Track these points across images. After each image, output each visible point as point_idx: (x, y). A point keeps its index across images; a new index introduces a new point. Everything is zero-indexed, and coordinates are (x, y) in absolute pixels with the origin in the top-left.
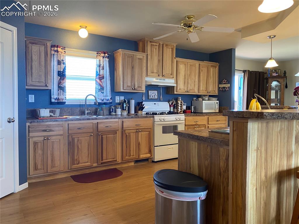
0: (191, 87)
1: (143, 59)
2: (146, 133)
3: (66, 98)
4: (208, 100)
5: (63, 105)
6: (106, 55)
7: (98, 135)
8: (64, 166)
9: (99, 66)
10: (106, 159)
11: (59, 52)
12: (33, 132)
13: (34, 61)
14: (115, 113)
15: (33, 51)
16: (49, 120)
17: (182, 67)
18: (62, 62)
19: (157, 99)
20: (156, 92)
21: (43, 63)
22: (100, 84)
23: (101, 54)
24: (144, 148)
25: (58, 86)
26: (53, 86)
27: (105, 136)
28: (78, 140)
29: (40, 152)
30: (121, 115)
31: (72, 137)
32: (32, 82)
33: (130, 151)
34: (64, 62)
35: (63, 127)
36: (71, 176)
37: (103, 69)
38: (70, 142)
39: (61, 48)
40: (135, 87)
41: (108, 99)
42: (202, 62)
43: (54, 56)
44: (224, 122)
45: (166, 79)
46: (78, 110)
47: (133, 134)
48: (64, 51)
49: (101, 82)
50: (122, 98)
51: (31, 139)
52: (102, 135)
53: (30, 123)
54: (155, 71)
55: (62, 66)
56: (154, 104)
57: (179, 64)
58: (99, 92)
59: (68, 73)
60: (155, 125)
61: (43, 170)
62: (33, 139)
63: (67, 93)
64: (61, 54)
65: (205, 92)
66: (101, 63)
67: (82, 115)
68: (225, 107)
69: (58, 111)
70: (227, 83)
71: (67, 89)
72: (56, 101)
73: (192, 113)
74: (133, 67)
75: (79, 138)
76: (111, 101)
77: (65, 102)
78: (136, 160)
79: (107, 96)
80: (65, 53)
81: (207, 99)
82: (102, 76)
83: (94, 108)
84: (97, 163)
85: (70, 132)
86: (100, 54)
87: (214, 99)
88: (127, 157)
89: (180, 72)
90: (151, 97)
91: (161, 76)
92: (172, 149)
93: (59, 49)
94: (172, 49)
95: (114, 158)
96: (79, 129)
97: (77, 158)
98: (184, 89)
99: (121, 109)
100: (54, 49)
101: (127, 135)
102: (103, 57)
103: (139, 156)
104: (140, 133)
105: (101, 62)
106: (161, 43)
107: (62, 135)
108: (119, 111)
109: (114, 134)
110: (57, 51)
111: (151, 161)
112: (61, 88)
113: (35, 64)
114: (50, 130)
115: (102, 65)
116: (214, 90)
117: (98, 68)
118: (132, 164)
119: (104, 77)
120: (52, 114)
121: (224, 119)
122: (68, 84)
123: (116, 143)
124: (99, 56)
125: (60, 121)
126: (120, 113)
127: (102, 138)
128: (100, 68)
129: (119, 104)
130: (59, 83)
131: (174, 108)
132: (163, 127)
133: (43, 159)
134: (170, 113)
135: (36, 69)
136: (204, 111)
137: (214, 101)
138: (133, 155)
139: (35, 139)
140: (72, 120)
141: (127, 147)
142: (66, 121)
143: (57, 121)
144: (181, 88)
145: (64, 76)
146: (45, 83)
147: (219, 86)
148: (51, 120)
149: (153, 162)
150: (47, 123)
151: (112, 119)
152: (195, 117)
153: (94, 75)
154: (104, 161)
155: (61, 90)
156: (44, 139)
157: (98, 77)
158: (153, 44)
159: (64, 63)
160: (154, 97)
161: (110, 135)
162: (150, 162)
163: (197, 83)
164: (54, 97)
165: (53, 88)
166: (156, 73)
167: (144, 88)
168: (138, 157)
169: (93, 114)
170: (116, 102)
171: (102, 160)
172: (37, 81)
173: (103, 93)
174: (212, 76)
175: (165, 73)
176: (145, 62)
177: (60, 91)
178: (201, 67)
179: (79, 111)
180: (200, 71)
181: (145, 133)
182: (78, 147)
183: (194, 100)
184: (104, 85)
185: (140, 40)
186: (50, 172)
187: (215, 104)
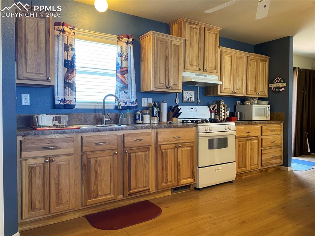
0: (238, 87)
1: (180, 46)
2: (188, 149)
3: (75, 99)
4: (257, 104)
5: (71, 110)
6: (131, 40)
7: (124, 153)
8: (75, 201)
9: (121, 55)
10: (135, 188)
11: (66, 32)
12: (27, 150)
13: (29, 40)
14: (142, 121)
15: (27, 26)
16: (52, 131)
17: (227, 59)
18: (70, 47)
19: (194, 102)
20: (192, 93)
21: (43, 46)
22: (122, 81)
23: (124, 39)
24: (185, 170)
25: (65, 81)
26: (58, 81)
27: (134, 154)
28: (96, 161)
29: (38, 181)
30: (150, 123)
31: (87, 157)
32: (25, 73)
33: (167, 175)
34: (74, 47)
35: (73, 142)
36: (85, 216)
37: (127, 59)
38: (85, 164)
39: (68, 27)
40: (170, 85)
41: (133, 101)
42: (250, 55)
43: (59, 38)
44: (279, 133)
45: (208, 75)
46: (92, 116)
47: (170, 150)
48: (73, 32)
49: (124, 78)
50: (150, 101)
51: (24, 162)
52: (130, 153)
53: (23, 136)
54: (195, 63)
55: (71, 53)
56: (191, 109)
57: (224, 55)
58: (121, 91)
59: (78, 63)
60: (199, 137)
61: (44, 209)
62: (28, 161)
63: (77, 93)
64: (69, 35)
65: (254, 94)
66: (124, 51)
67: (97, 124)
68: (279, 113)
69: (65, 118)
70: (282, 81)
71: (78, 86)
72: (62, 104)
73: (238, 120)
74: (167, 57)
75: (97, 158)
76: (136, 104)
77: (75, 105)
78: (175, 187)
79: (132, 98)
80: (74, 35)
81: (256, 102)
82: (125, 69)
83: (114, 114)
84: (123, 194)
85: (84, 149)
86: (122, 38)
87: (264, 102)
88: (163, 184)
89: (225, 67)
90: (187, 100)
91: (202, 71)
92: (220, 170)
93: (66, 29)
94: (216, 34)
95: (145, 187)
96: (97, 144)
97: (95, 188)
98: (230, 89)
99: (149, 116)
100: (58, 28)
101: (162, 153)
102: (127, 43)
103: (179, 181)
104: (180, 149)
105: (124, 49)
106: (203, 26)
107: (72, 154)
108: (147, 118)
109: (146, 151)
110: (64, 31)
111: (194, 189)
112: (69, 85)
113: (31, 46)
114: (56, 146)
115: (125, 54)
116: (264, 91)
117: (119, 58)
118: (169, 193)
119: (127, 70)
120: (57, 123)
121: (280, 128)
122: (78, 79)
123: (149, 164)
124: (121, 41)
125: (69, 133)
126: (148, 121)
127: (130, 157)
128: (122, 58)
129: (147, 108)
130: (66, 78)
131: (215, 115)
132: (209, 139)
133: (44, 193)
134: (211, 121)
135: (32, 54)
136: (254, 118)
137: (265, 106)
138: (172, 181)
139: (32, 162)
140: (87, 131)
141: (163, 170)
142: (78, 132)
143: (64, 133)
144: (226, 88)
145: (73, 68)
146: (46, 76)
147: (270, 86)
148: (56, 130)
149: (197, 189)
150: (50, 137)
151: (143, 129)
152: (246, 126)
153: (113, 67)
154: (132, 191)
155: (68, 87)
156: (45, 161)
157: (119, 70)
158: (192, 26)
159: (72, 49)
160: (190, 99)
161: (141, 153)
162: (192, 189)
163: (245, 81)
164: (58, 97)
165: (57, 84)
166: (197, 66)
167: (180, 87)
168: (178, 183)
169: (112, 122)
170: (142, 106)
171: (130, 190)
172: (35, 72)
173: (126, 93)
174: (262, 73)
175: (207, 67)
176: (182, 50)
177: (67, 89)
178: (249, 60)
179: (94, 118)
180: (248, 65)
181: (186, 149)
182: (96, 172)
183: (238, 104)
184: (128, 82)
185: (174, 22)
186: (54, 212)
187: (266, 108)
